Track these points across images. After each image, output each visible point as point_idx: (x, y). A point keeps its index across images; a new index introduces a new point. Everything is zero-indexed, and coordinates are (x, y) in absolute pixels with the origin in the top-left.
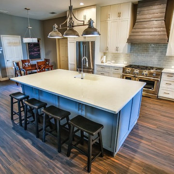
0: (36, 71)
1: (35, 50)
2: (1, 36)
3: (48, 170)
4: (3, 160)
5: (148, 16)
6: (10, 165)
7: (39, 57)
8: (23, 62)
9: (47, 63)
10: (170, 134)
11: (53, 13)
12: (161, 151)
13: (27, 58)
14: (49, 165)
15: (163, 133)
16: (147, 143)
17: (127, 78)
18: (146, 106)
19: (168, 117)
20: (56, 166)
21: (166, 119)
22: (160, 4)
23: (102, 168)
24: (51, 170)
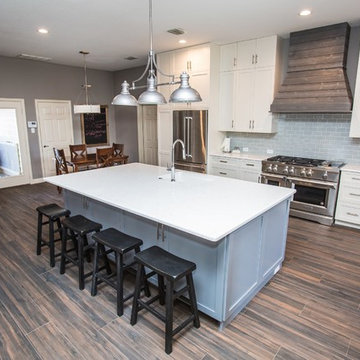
0: (95, 166)
1: (97, 126)
2: (36, 101)
3: (94, 346)
4: (17, 322)
5: (310, 61)
6: (28, 331)
7: (103, 140)
8: (72, 148)
9: (118, 151)
10: (345, 296)
11: (131, 58)
12: (320, 327)
13: (81, 141)
14: (97, 336)
15: (332, 293)
16: (294, 310)
17: (270, 182)
18: (306, 240)
19: (347, 262)
20: (109, 339)
21: (343, 266)
22: (334, 38)
23: (194, 349)
24: (99, 345)
